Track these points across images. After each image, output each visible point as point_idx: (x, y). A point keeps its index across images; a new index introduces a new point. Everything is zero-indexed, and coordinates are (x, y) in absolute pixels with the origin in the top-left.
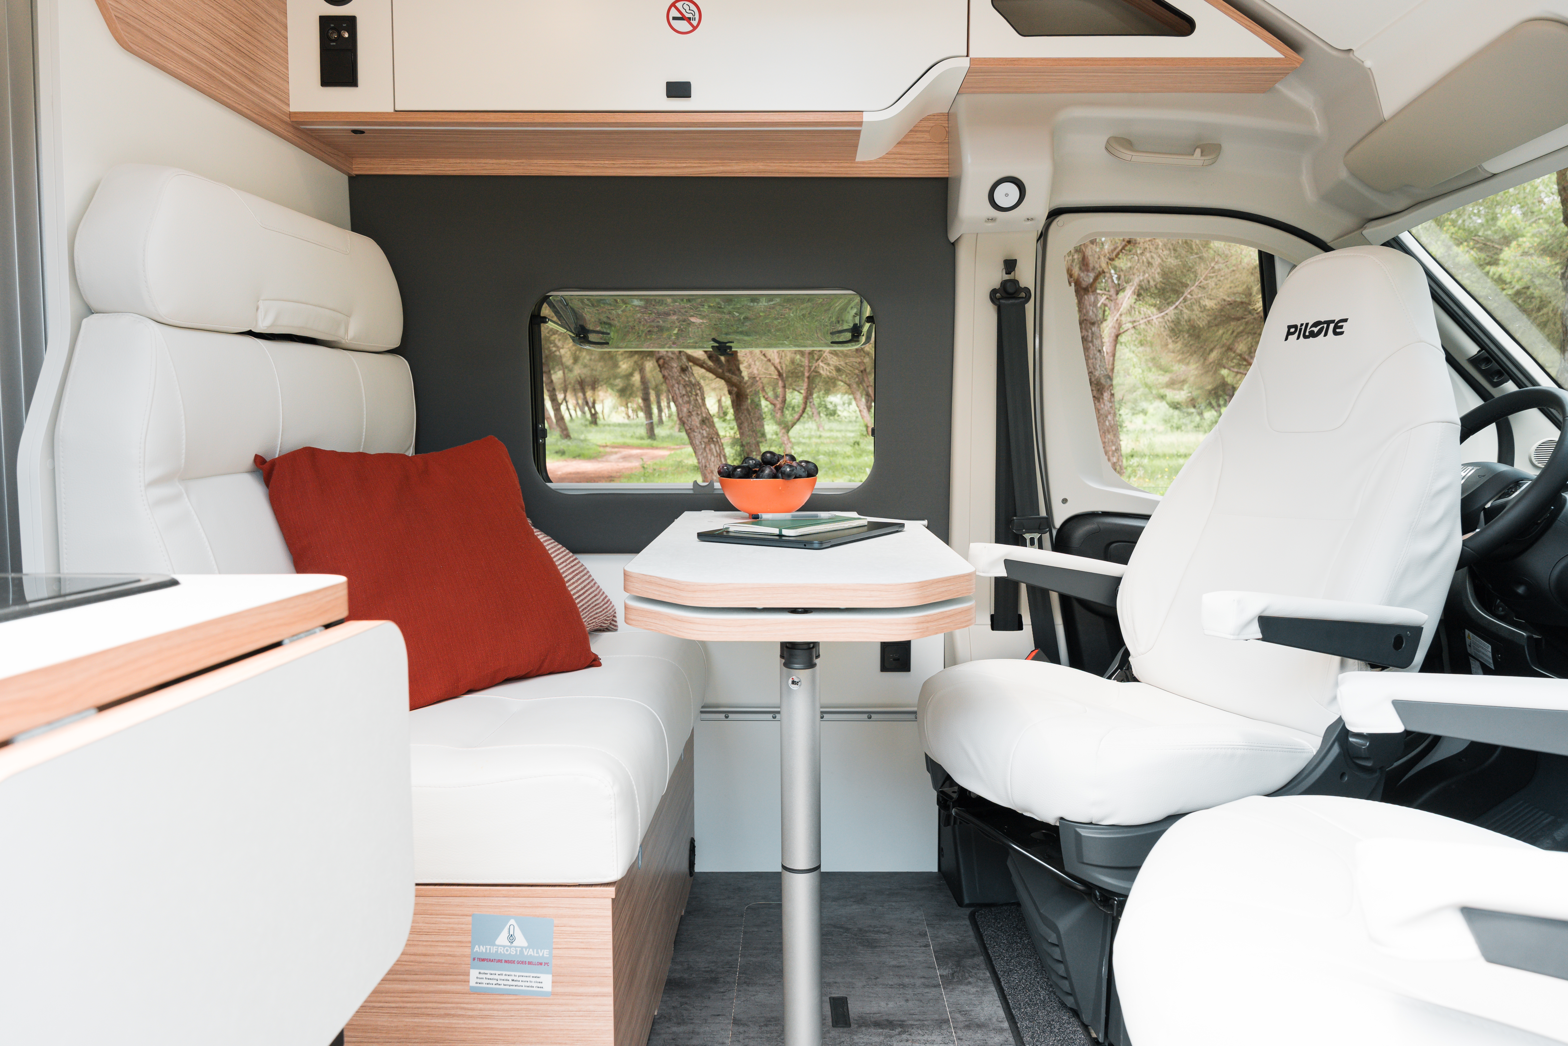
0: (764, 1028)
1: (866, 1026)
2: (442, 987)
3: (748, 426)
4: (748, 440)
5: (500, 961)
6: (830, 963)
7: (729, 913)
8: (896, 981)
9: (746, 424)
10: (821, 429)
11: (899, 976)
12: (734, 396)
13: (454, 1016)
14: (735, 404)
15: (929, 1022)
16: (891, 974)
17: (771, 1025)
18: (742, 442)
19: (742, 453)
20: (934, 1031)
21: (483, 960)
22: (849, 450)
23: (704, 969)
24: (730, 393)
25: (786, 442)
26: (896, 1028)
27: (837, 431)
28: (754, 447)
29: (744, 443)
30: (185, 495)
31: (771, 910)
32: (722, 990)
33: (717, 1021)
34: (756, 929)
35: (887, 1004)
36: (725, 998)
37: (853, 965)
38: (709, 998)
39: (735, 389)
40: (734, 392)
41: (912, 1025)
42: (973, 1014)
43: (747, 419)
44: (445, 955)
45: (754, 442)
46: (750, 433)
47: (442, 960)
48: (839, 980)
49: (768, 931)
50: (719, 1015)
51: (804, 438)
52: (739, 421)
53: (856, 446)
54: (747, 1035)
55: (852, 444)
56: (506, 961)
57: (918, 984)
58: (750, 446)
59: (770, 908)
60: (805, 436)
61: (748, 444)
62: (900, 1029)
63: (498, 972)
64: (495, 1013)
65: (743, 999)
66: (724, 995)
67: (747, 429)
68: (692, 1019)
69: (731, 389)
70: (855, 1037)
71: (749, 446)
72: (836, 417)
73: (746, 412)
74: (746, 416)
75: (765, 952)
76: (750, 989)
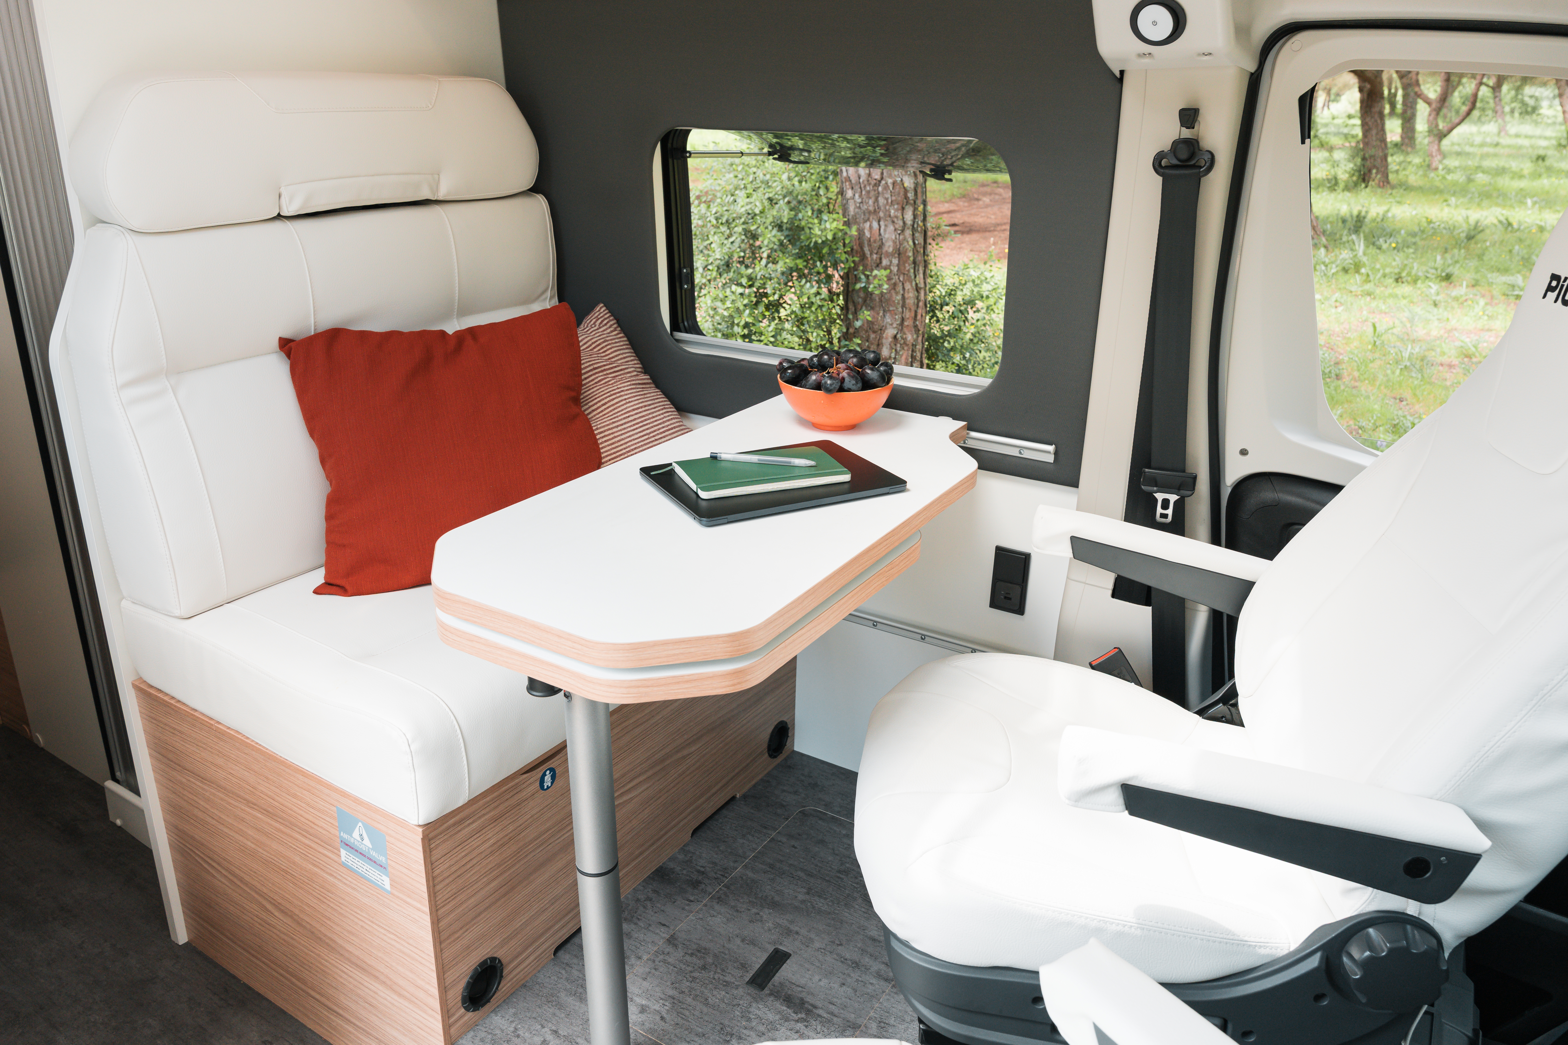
0: (688, 958)
1: (776, 997)
2: (326, 852)
3: (1377, 134)
4: (1372, 152)
5: (356, 851)
6: (814, 907)
7: (779, 811)
8: (856, 957)
9: (1374, 132)
10: (1503, 134)
11: (863, 951)
12: (1365, 95)
13: (336, 878)
14: (1364, 105)
15: (839, 1020)
16: (859, 945)
17: (696, 956)
18: (1364, 155)
19: (1362, 168)
20: (832, 1033)
21: (347, 845)
22: (1527, 167)
23: (699, 868)
24: (1361, 90)
25: (1434, 154)
26: (801, 1013)
27: (1526, 137)
28: (1379, 160)
29: (1367, 156)
30: (170, 390)
31: (820, 822)
32: (692, 898)
33: (658, 931)
34: (784, 840)
35: (820, 980)
36: (687, 908)
37: (833, 919)
38: (674, 902)
39: (1368, 86)
40: (1365, 90)
41: (819, 1016)
42: (890, 1031)
43: (1377, 126)
44: (325, 830)
45: (1381, 154)
46: (1378, 143)
47: (324, 832)
48: (803, 931)
49: (793, 846)
50: (664, 925)
51: (1472, 145)
52: (1366, 127)
53: (1540, 162)
54: (667, 958)
55: (1534, 159)
56: (360, 853)
57: (872, 969)
58: (1375, 160)
59: (821, 819)
60: (1476, 143)
61: (1371, 157)
62: (803, 1016)
63: (357, 859)
64: (359, 889)
65: (701, 916)
66: (689, 905)
67: (1374, 138)
68: (639, 919)
69: (1363, 85)
70: (754, 1005)
71: (1372, 161)
72: (1534, 116)
73: (1376, 116)
74: (1376, 121)
75: (768, 869)
76: (717, 907)
